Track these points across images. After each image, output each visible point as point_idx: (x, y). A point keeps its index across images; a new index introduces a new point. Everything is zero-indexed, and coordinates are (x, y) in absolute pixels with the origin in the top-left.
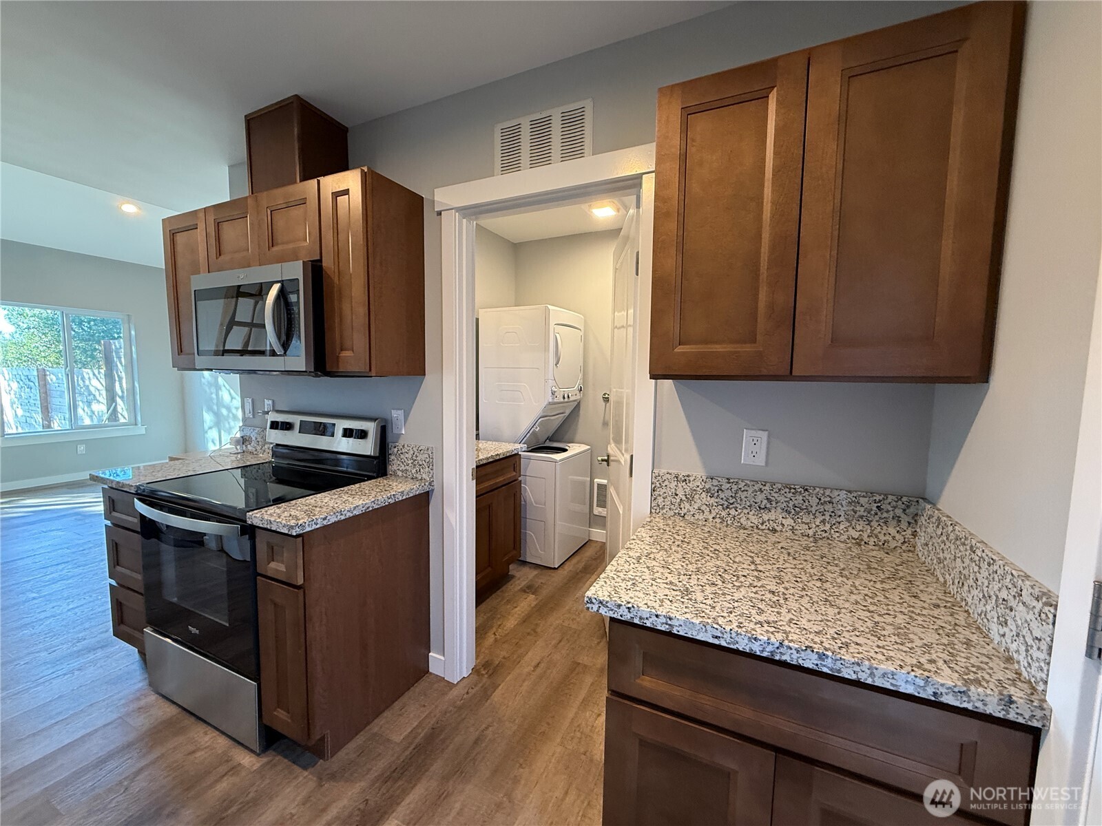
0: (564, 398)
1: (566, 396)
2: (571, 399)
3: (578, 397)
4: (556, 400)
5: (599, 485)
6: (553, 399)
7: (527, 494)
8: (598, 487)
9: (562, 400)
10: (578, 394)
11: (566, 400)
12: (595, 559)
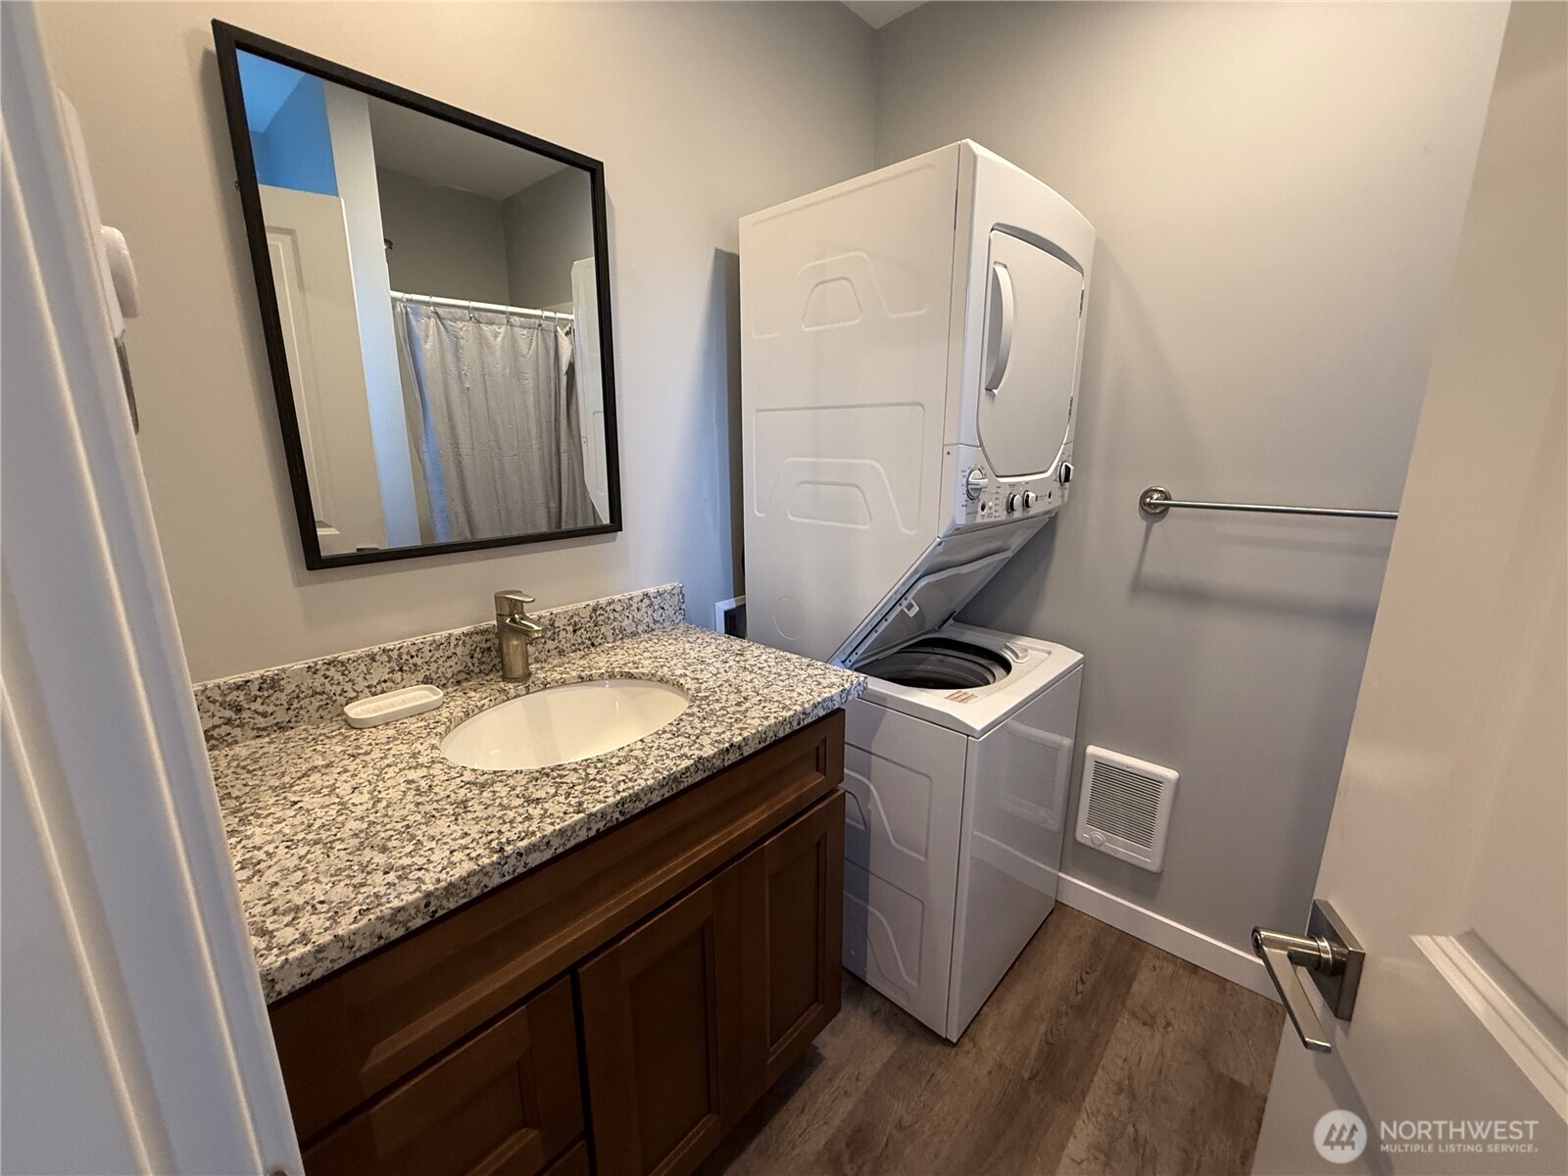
0: (1011, 507)
1: (1018, 500)
2: (1032, 511)
3: (1055, 502)
4: (981, 518)
5: (1102, 767)
6: (972, 514)
7: (870, 806)
8: (1096, 773)
9: (1003, 515)
10: (1056, 493)
11: (1018, 514)
12: (1081, 1010)
